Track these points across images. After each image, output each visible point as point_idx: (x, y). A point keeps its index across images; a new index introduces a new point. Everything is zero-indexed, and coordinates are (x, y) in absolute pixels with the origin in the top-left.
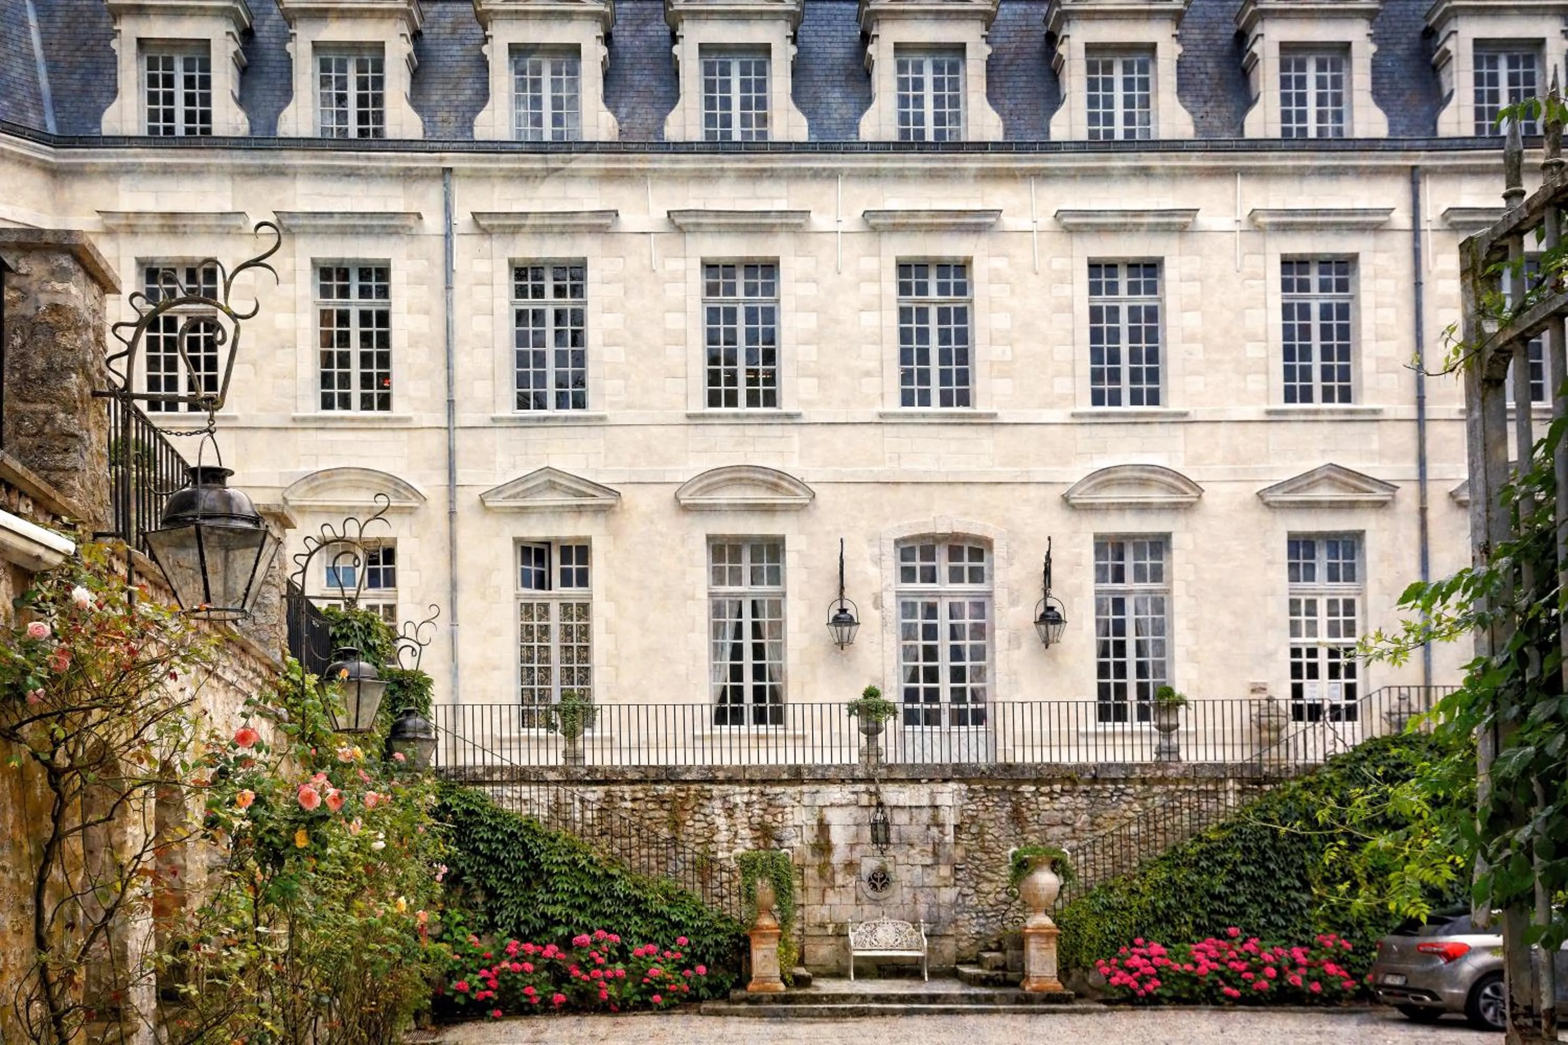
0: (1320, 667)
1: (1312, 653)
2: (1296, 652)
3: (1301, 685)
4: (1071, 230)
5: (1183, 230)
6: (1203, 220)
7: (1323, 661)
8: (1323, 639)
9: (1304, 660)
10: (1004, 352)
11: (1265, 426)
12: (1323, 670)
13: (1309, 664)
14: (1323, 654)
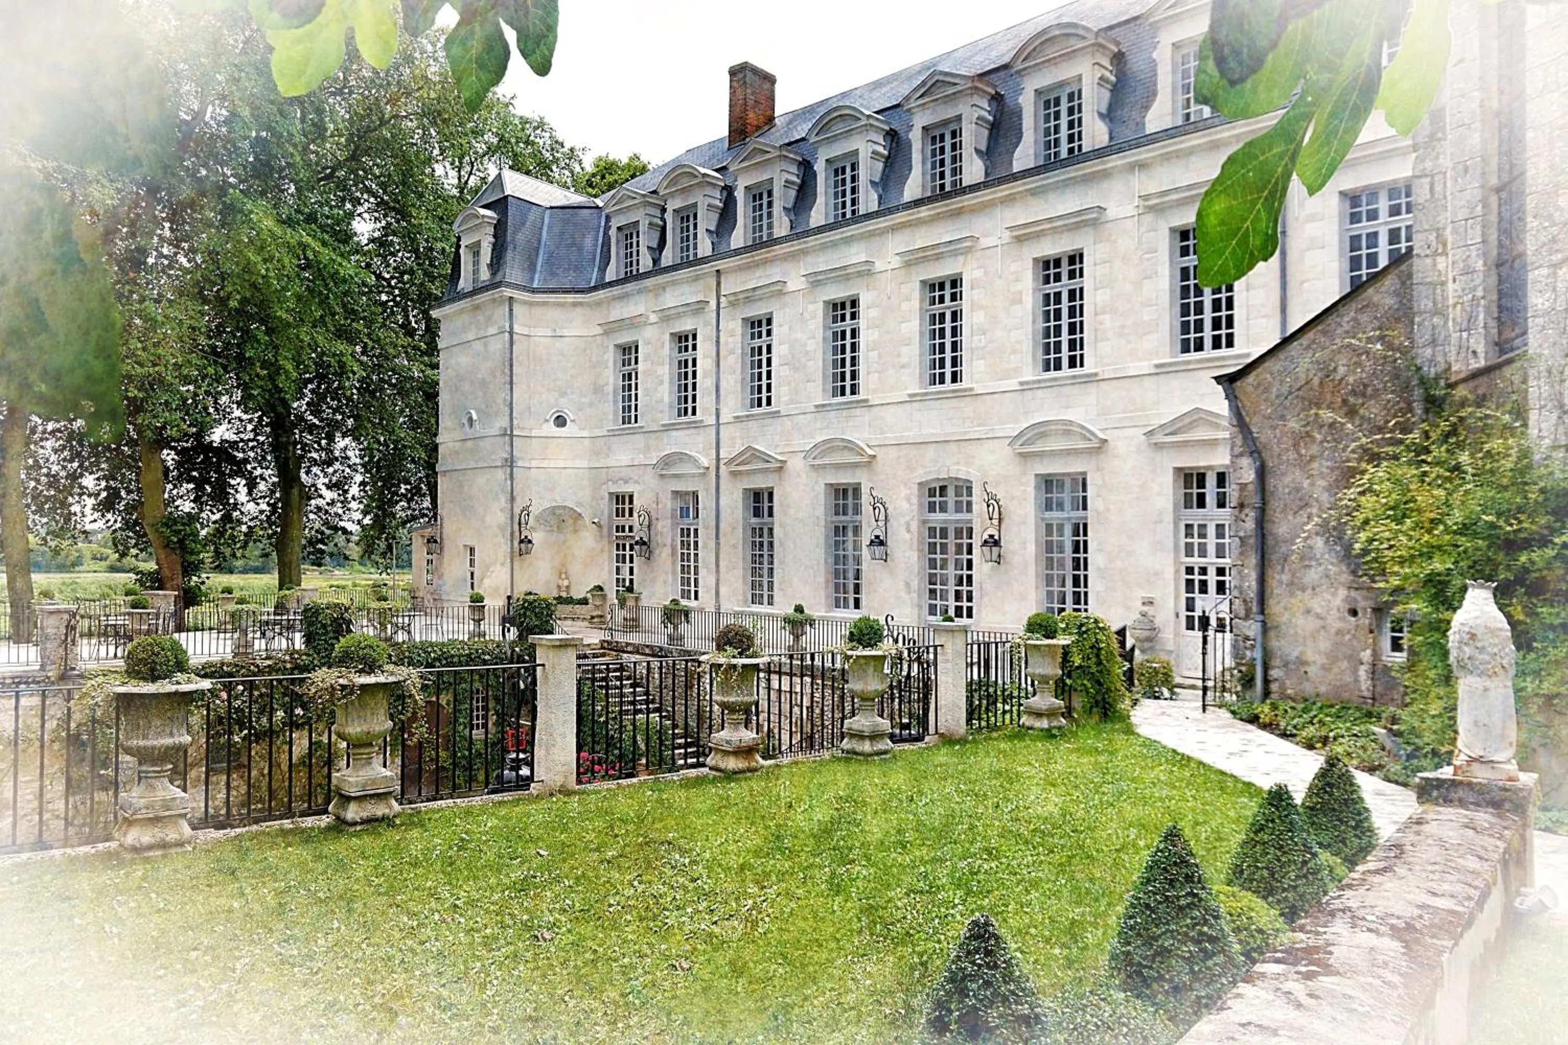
0: (1209, 583)
1: (1203, 571)
2: (1190, 570)
3: (1193, 599)
4: (1019, 240)
5: (1095, 223)
6: (1111, 213)
7: (1212, 579)
8: (1212, 561)
9: (1197, 577)
10: (980, 340)
11: (1156, 377)
12: (1212, 587)
13: (1200, 581)
14: (1212, 571)
